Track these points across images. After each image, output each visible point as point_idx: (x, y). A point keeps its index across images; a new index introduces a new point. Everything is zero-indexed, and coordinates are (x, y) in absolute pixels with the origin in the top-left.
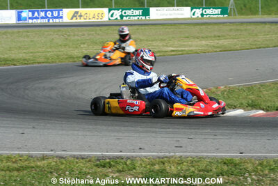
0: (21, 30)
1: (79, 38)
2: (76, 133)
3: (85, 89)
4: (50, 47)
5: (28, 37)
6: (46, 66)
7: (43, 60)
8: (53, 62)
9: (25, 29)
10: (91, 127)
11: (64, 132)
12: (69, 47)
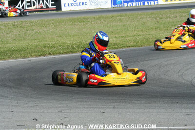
0: (115, 14)
1: (171, 20)
2: (151, 110)
3: (169, 71)
4: (142, 31)
5: (121, 21)
6: (135, 50)
7: (132, 44)
8: (142, 46)
9: (119, 13)
10: (166, 105)
11: (141, 110)
12: (160, 30)
